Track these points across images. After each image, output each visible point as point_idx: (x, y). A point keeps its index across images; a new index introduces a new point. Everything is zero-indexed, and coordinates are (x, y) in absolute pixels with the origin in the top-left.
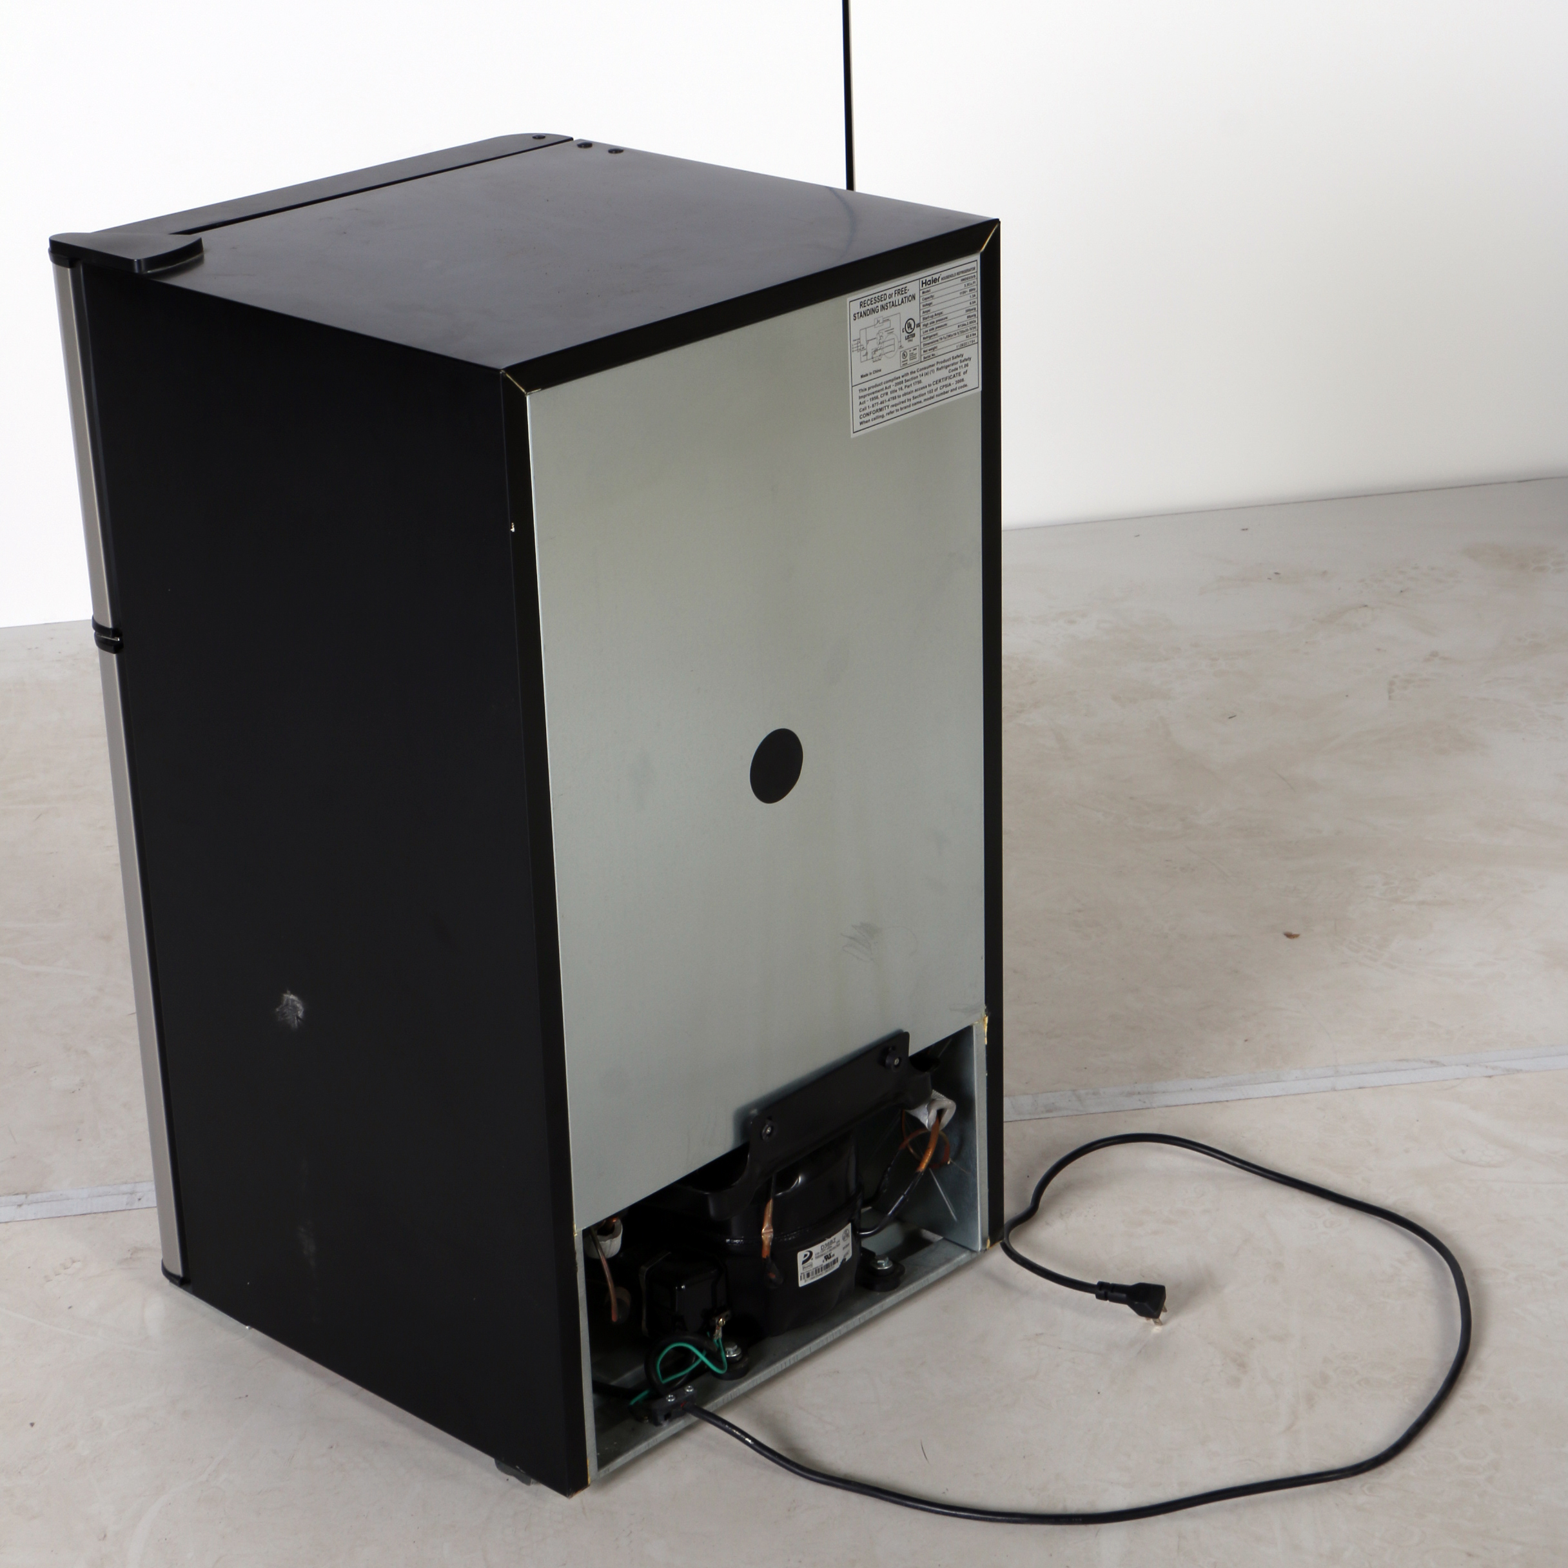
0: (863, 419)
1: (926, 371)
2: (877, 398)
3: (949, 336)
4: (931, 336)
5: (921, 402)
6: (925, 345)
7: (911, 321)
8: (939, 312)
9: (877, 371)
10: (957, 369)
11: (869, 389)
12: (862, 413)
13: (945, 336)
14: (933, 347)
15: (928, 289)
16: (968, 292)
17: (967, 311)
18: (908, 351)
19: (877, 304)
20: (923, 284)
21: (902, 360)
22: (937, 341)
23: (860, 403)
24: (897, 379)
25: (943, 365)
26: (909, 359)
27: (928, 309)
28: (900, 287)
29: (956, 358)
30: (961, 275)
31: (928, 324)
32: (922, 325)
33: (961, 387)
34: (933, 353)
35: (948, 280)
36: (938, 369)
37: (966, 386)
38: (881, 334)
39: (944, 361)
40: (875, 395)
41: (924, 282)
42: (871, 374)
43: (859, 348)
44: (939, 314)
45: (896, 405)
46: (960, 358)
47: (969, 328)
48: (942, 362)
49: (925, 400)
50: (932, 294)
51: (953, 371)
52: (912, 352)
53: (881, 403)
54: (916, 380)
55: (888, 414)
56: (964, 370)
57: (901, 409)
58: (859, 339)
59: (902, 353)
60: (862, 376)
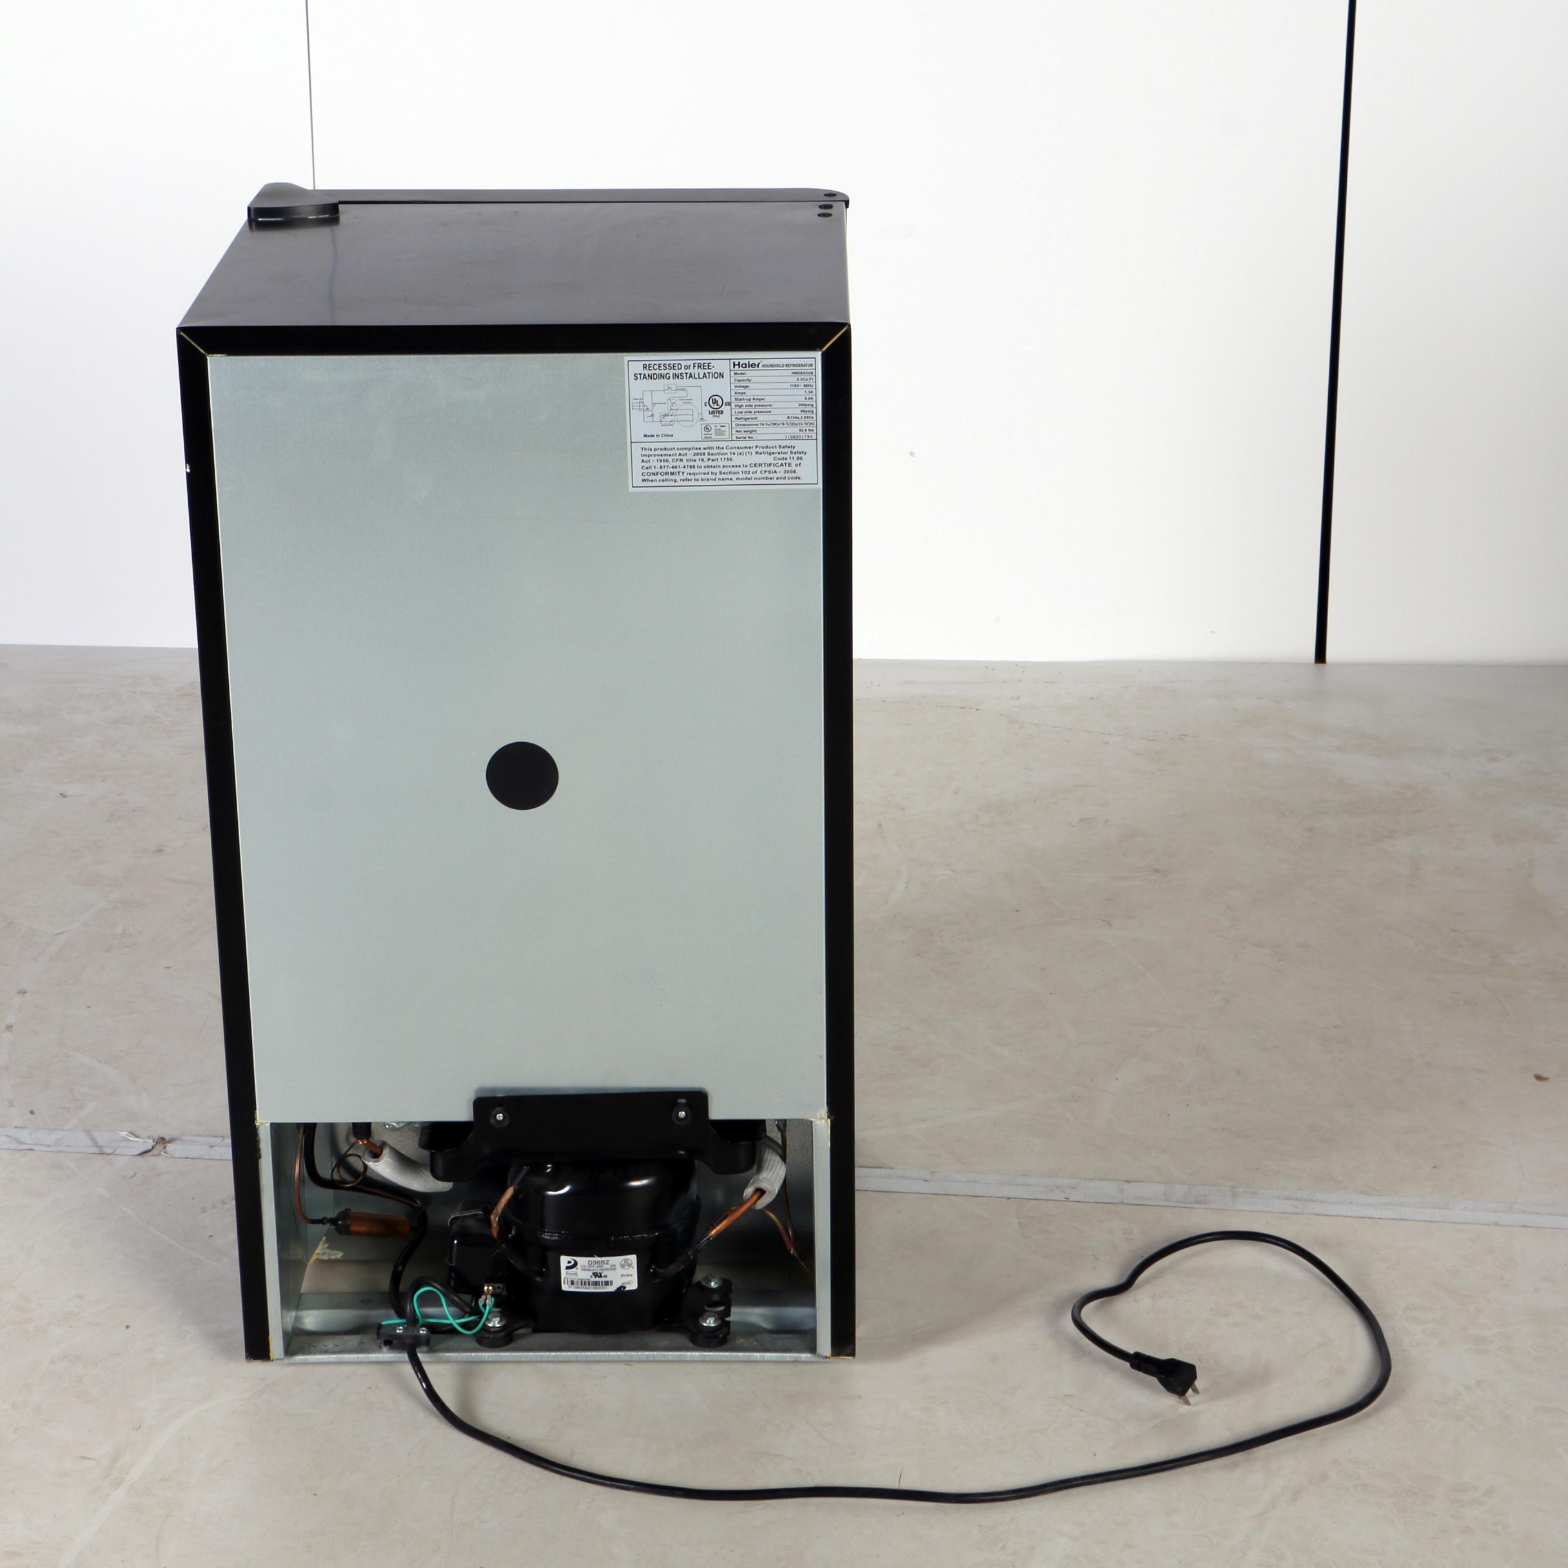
0: (646, 477)
1: (740, 451)
2: (667, 461)
3: (774, 424)
4: (748, 419)
5: (731, 479)
6: (737, 425)
7: (717, 398)
8: (762, 397)
9: (668, 436)
10: (786, 459)
11: (655, 450)
12: (647, 471)
13: (769, 423)
14: (751, 429)
15: (743, 372)
16: (803, 386)
17: (800, 405)
18: (713, 426)
19: (667, 371)
20: (734, 365)
21: (704, 432)
22: (757, 425)
23: (643, 461)
24: (697, 449)
25: (765, 450)
26: (714, 434)
27: (744, 391)
28: (702, 362)
29: (784, 447)
30: (792, 368)
31: (742, 406)
32: (733, 405)
33: (792, 478)
34: (751, 435)
35: (772, 368)
36: (756, 453)
37: (799, 478)
38: (673, 401)
39: (767, 447)
40: (666, 458)
41: (737, 363)
42: (658, 436)
43: (641, 408)
44: (760, 400)
45: (694, 474)
46: (791, 449)
47: (803, 422)
48: (763, 448)
49: (737, 479)
50: (750, 378)
51: (779, 459)
52: (719, 427)
53: (673, 467)
54: (726, 457)
55: (683, 480)
56: (798, 462)
57: (702, 480)
58: (643, 399)
59: (703, 426)
60: (645, 436)
